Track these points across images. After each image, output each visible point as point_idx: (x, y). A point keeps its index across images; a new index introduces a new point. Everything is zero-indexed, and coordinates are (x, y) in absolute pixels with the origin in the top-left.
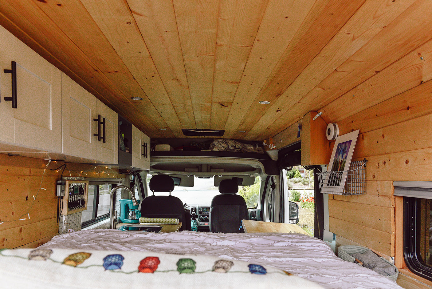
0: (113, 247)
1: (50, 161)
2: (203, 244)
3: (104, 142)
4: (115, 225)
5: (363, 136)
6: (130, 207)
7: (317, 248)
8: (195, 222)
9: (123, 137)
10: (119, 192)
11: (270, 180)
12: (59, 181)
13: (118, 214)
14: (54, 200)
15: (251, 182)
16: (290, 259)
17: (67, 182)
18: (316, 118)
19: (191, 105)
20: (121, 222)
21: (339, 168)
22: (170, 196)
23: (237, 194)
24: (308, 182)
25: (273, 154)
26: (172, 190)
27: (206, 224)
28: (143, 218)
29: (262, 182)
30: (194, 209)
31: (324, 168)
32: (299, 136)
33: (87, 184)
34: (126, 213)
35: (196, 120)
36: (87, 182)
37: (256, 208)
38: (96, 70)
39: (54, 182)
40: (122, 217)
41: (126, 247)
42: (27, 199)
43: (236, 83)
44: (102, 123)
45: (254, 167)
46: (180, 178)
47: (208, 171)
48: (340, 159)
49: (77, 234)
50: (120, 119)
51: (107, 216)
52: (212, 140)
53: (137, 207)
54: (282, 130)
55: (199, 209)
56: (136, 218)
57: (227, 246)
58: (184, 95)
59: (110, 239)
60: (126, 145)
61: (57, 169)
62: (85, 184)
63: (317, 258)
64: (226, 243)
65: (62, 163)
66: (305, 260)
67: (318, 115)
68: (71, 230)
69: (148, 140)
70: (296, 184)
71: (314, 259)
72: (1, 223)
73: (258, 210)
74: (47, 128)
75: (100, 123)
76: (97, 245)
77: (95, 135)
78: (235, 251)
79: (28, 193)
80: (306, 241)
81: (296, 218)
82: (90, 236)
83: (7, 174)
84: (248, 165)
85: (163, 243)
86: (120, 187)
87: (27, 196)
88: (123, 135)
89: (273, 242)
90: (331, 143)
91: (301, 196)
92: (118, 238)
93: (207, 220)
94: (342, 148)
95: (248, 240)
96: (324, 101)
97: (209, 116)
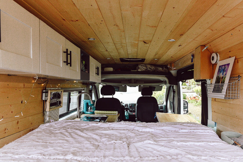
0: (76, 133)
1: (37, 78)
2: (134, 131)
3: (71, 66)
4: (80, 115)
5: (238, 61)
6: (89, 105)
7: (208, 133)
8: (127, 112)
9: (84, 63)
10: (83, 95)
11: (172, 88)
12: (45, 91)
13: (82, 108)
14: (41, 102)
15: (160, 89)
16: (193, 143)
17: (49, 92)
18: (204, 50)
19: (125, 43)
20: (84, 113)
21: (221, 82)
22: (113, 98)
23: (152, 96)
24: (190, 88)
25: (173, 72)
26: (114, 94)
27: (134, 113)
28: (97, 111)
29: (167, 89)
30: (127, 105)
31: (208, 82)
32: (192, 61)
33: (63, 92)
34: (87, 108)
35: (128, 52)
36: (63, 91)
37: (163, 104)
38: (64, 20)
39: (40, 92)
40: (85, 111)
41: (84, 133)
42: (22, 103)
43: (155, 27)
44: (69, 54)
45: (162, 80)
46: (119, 87)
47: (135, 83)
48: (221, 75)
49: (54, 124)
50: (82, 52)
51: (76, 110)
52: (138, 65)
53: (93, 104)
54: (180, 58)
55: (130, 105)
56: (93, 111)
57: (149, 132)
58: (121, 36)
59: (75, 127)
60: (86, 68)
61: (43, 83)
62: (61, 92)
63: (210, 142)
64: (148, 130)
65: (46, 80)
66: (202, 144)
67: (205, 48)
68: (52, 120)
69: (99, 65)
70: (184, 89)
71: (209, 143)
72: (1, 120)
73: (164, 105)
74: (29, 57)
75: (67, 54)
76: (65, 132)
77: (64, 62)
78: (155, 136)
79: (23, 99)
80: (200, 129)
81: (186, 110)
82: (62, 125)
83: (8, 88)
84: (158, 79)
85: (107, 130)
86: (83, 93)
87: (22, 101)
88: (84, 62)
89: (178, 129)
90: (214, 66)
91: (187, 96)
92: (80, 126)
93: (134, 111)
94: (222, 69)
95: (162, 128)
96: (211, 39)
97: (136, 50)
